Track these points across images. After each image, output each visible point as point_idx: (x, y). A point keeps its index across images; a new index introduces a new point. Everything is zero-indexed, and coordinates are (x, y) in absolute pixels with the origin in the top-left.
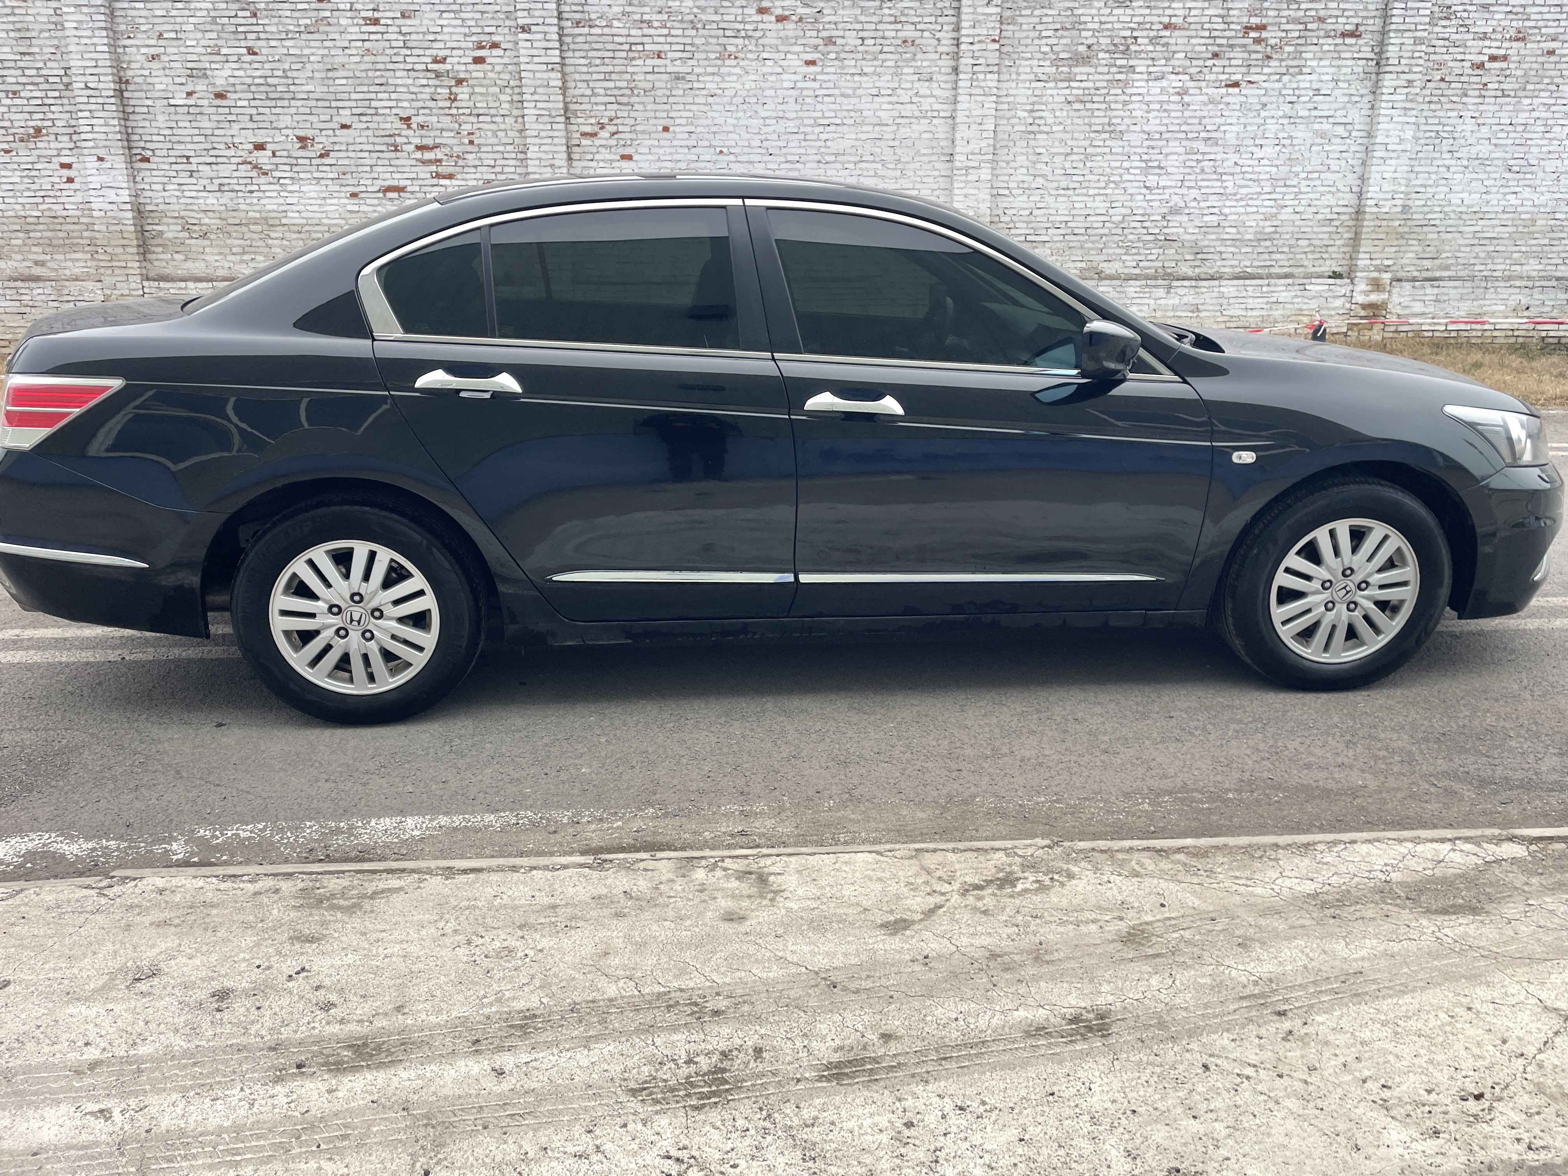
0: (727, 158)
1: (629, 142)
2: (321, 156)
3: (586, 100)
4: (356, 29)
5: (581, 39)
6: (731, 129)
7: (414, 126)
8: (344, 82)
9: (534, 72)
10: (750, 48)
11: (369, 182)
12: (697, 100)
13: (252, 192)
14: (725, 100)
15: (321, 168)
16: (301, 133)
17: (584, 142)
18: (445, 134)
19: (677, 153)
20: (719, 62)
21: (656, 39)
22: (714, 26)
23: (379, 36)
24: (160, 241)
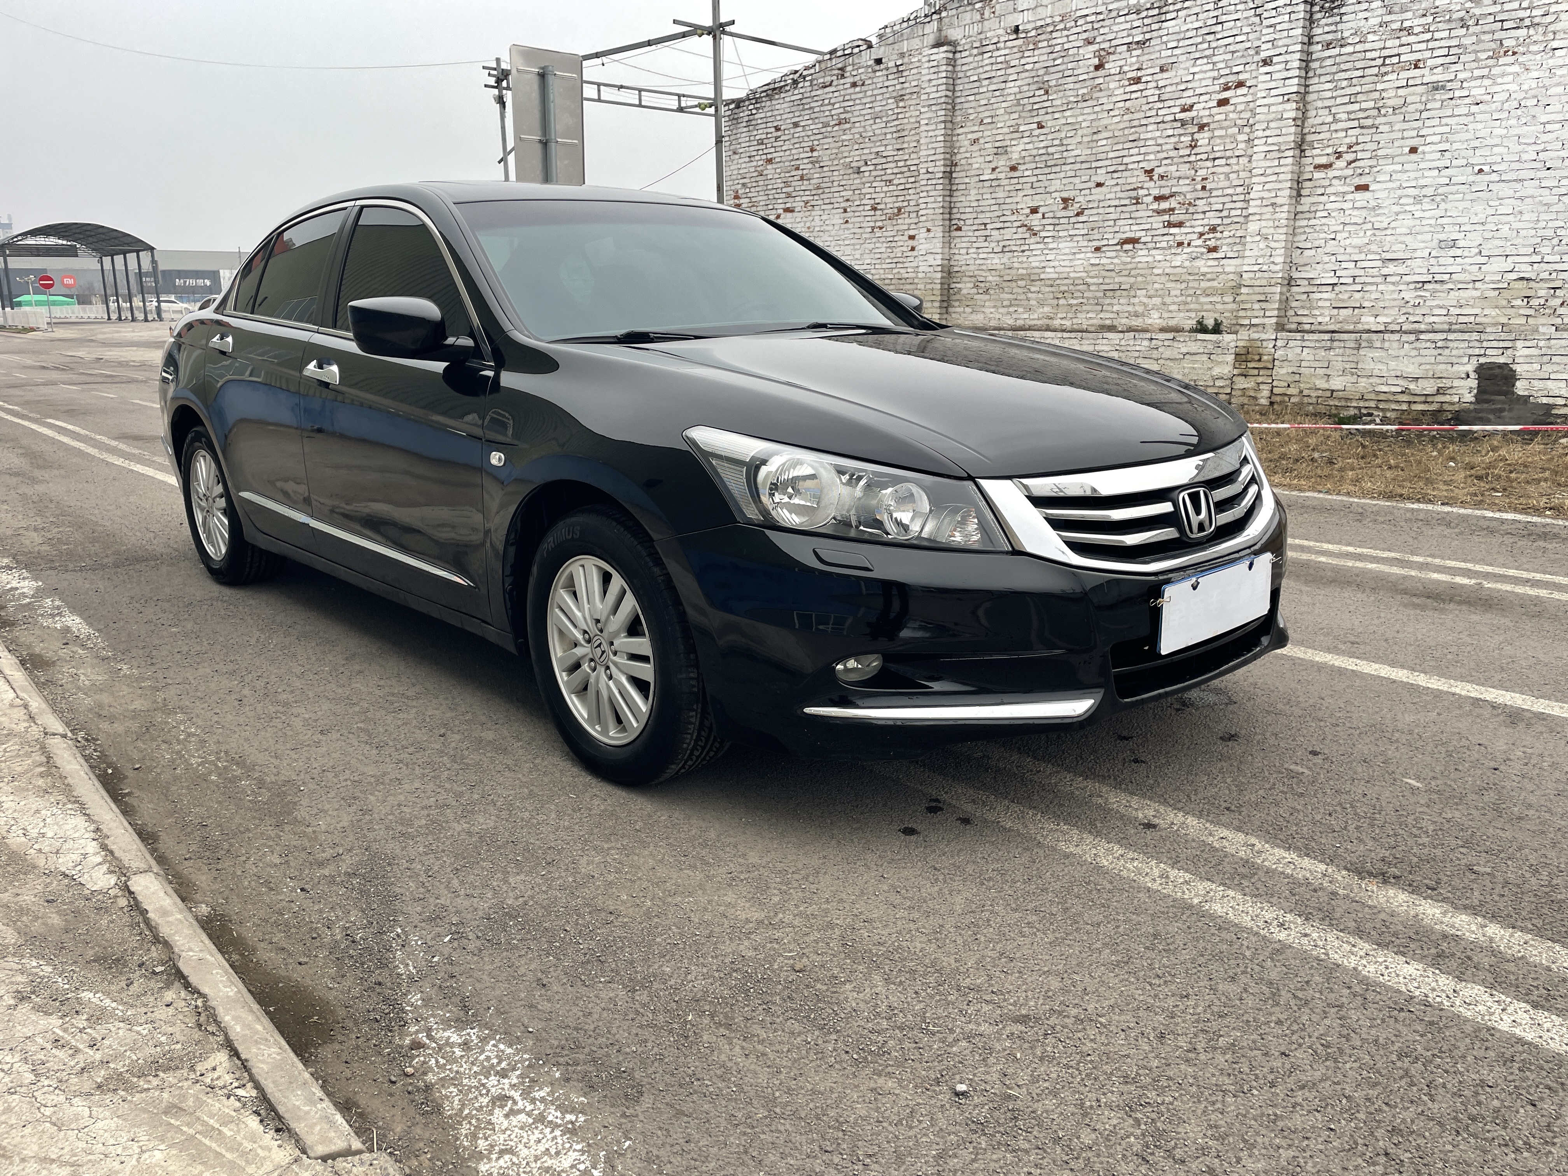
0: (1487, 178)
1: (1367, 171)
2: (1078, 215)
3: (1325, 128)
4: (1121, 90)
5: (1329, 62)
6: (1497, 141)
7: (1156, 177)
8: (1104, 142)
9: (1269, 106)
10: (1535, 38)
11: (1110, 236)
12: (1457, 111)
13: (1023, 251)
14: (1494, 106)
15: (1076, 226)
16: (1065, 195)
17: (1317, 175)
18: (1181, 182)
19: (1423, 177)
20: (1491, 62)
21: (1416, 47)
22: (1491, 19)
23: (1138, 94)
24: (957, 297)
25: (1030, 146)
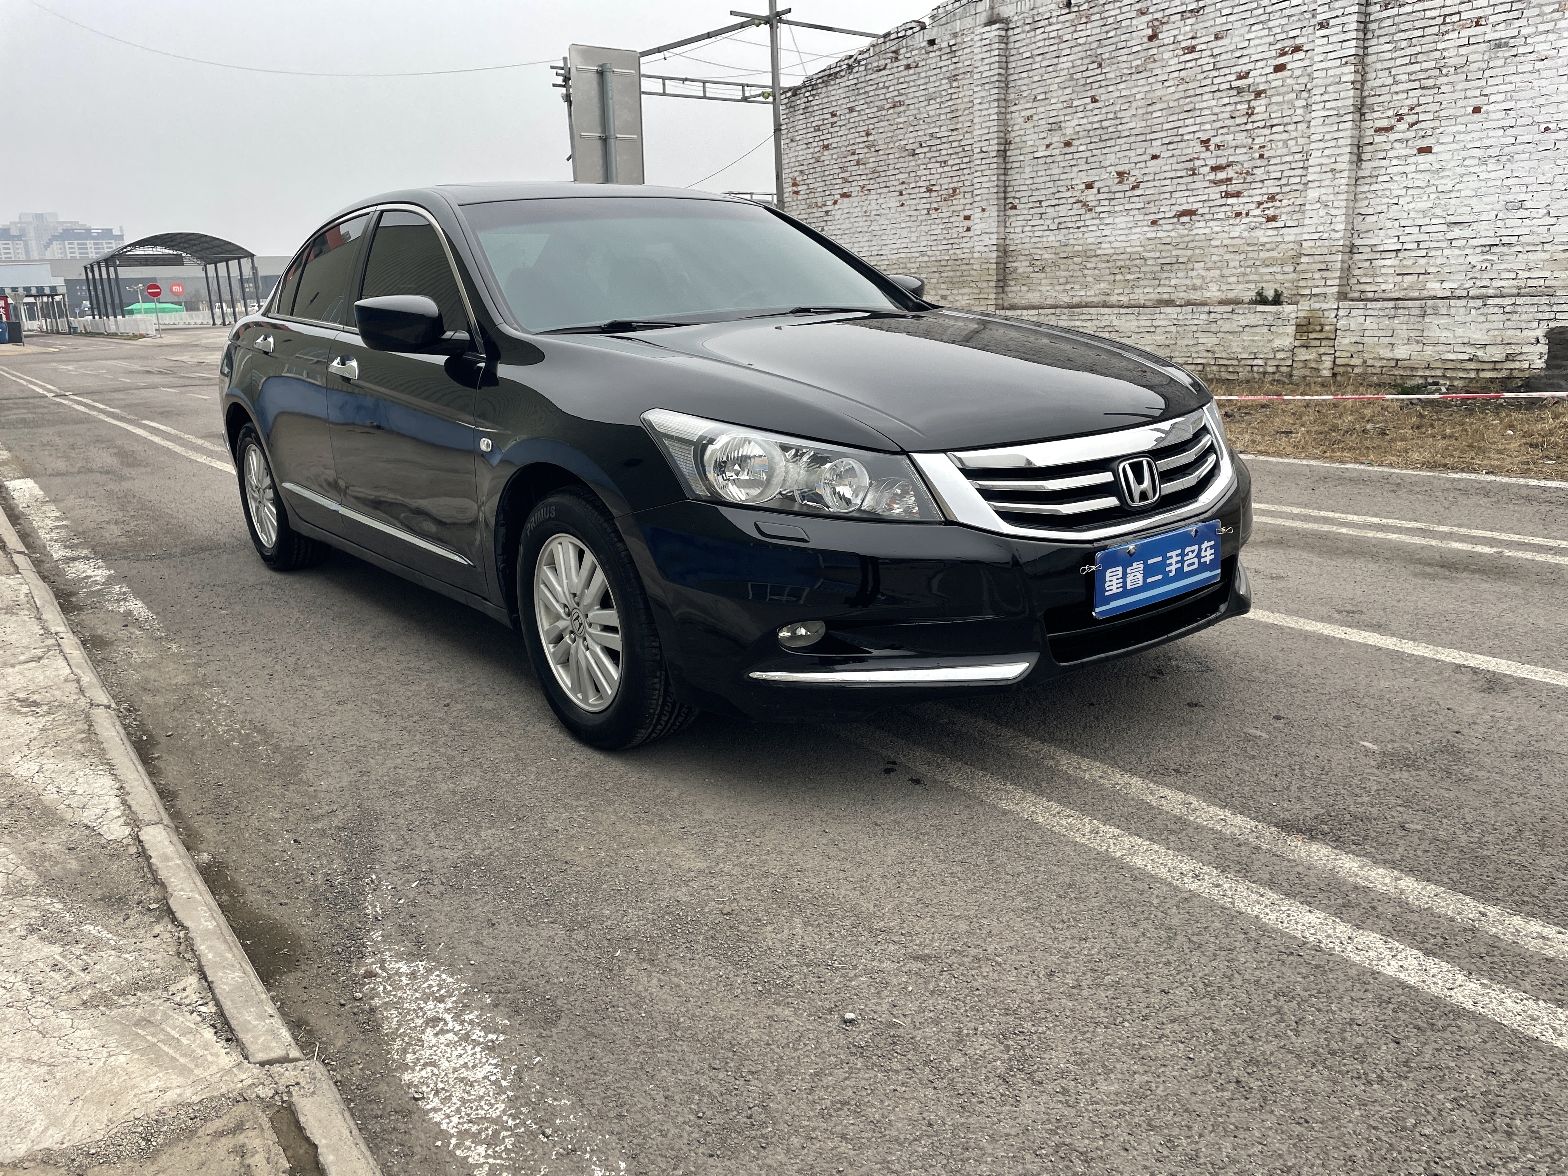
0: (1554, 136)
1: (1429, 133)
2: (1133, 188)
3: (1385, 90)
4: (1176, 60)
5: (1389, 22)
7: (1212, 148)
8: (1159, 114)
9: (1327, 69)
11: (1166, 209)
12: (1521, 69)
13: (1079, 228)
14: (1560, 61)
15: (1132, 200)
16: (1120, 169)
17: (1378, 139)
18: (1238, 151)
19: (1488, 137)
20: (1556, 15)
21: (1476, 4)
23: (1193, 63)
24: (1014, 276)
25: (1085, 121)
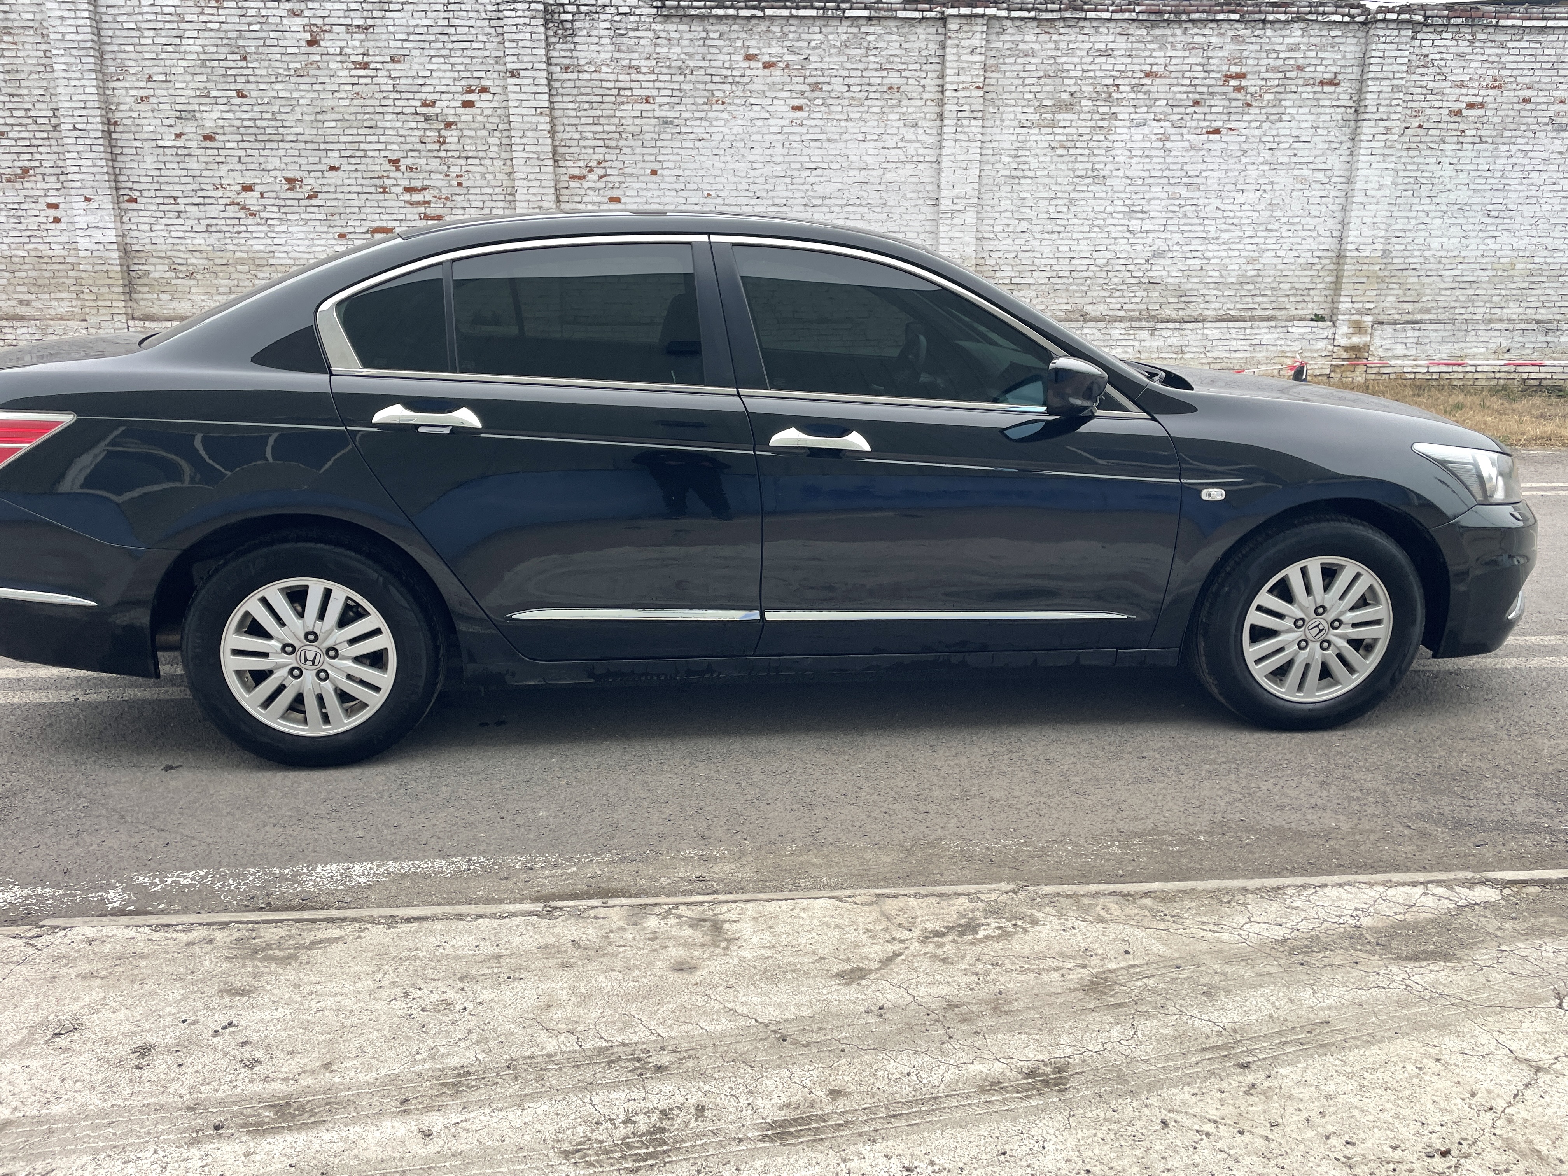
0: (714, 201)
1: (617, 185)
2: (310, 197)
3: (575, 143)
4: (346, 73)
5: (570, 84)
6: (719, 172)
7: (403, 168)
8: (333, 124)
9: (523, 116)
10: (737, 93)
11: (357, 223)
12: (685, 144)
13: (239, 232)
14: (713, 144)
15: (309, 209)
16: (290, 175)
17: (573, 184)
18: (433, 176)
19: (665, 195)
20: (707, 107)
21: (645, 85)
22: (702, 72)
23: (368, 80)
25: (230, 115)
